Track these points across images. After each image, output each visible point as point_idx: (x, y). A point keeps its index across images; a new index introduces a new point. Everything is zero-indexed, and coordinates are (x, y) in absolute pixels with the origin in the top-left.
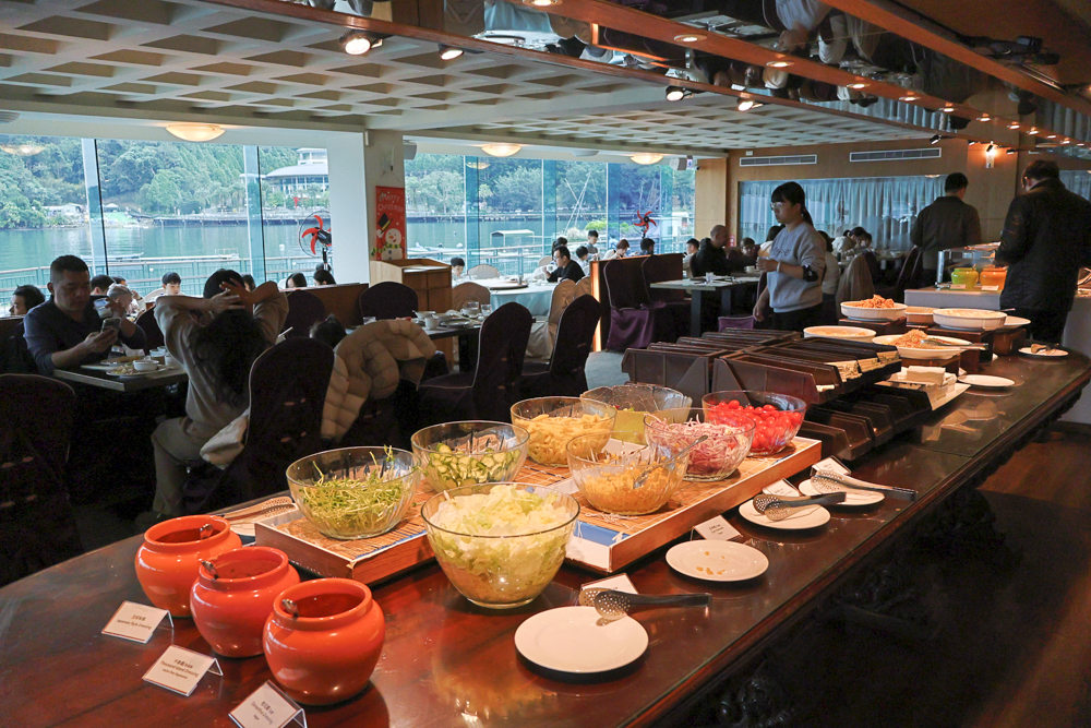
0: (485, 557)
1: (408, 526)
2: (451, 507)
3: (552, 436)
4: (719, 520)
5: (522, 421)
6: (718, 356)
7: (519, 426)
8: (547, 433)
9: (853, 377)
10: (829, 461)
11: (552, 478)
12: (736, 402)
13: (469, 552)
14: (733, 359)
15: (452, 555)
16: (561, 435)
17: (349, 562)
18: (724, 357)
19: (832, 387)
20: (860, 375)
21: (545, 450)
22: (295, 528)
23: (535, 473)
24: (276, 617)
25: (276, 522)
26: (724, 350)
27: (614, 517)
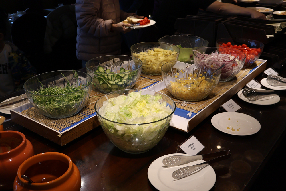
0: (130, 133)
1: (87, 110)
2: (109, 104)
3: (151, 62)
4: (231, 101)
5: (136, 54)
6: (220, 21)
7: (135, 56)
8: (148, 60)
9: (279, 31)
10: (270, 69)
11: (151, 81)
12: (230, 43)
13: (121, 131)
14: (227, 23)
15: (113, 131)
16: (155, 61)
17: (59, 134)
18: (223, 22)
19: (272, 36)
20: (282, 30)
21: (148, 68)
22: (31, 112)
23: (143, 79)
24: (19, 181)
25: (21, 109)
26: (221, 19)
27: (186, 103)
